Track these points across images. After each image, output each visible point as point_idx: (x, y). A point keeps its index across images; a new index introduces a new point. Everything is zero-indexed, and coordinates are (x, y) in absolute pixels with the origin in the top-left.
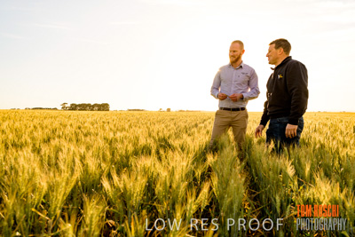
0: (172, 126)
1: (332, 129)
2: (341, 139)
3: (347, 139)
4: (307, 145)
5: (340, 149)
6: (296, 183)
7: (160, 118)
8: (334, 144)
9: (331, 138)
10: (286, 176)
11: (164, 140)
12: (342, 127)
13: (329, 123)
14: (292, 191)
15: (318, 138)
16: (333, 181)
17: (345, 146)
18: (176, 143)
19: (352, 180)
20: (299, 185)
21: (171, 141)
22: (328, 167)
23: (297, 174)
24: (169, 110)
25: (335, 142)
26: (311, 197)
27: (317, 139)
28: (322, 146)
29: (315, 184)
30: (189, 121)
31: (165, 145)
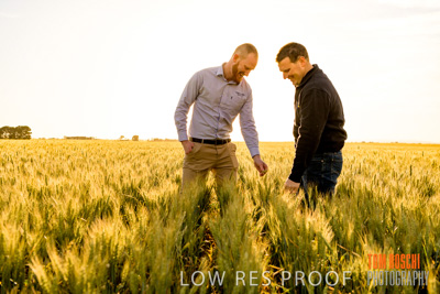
0: (144, 165)
1: (382, 170)
2: (394, 184)
3: (402, 184)
4: (348, 193)
5: (393, 200)
6: (335, 252)
7: (122, 152)
8: (385, 193)
9: (381, 183)
10: (321, 241)
11: (133, 190)
12: (394, 166)
13: (377, 161)
14: (329, 264)
15: (363, 183)
16: (386, 247)
17: (399, 194)
18: (152, 195)
19: (409, 245)
20: (339, 255)
21: (143, 192)
22: (378, 226)
23: (337, 238)
24: (136, 138)
25: (386, 189)
26: (357, 272)
27: (362, 185)
28: (370, 195)
29: (361, 252)
30: (170, 158)
31: (133, 198)
